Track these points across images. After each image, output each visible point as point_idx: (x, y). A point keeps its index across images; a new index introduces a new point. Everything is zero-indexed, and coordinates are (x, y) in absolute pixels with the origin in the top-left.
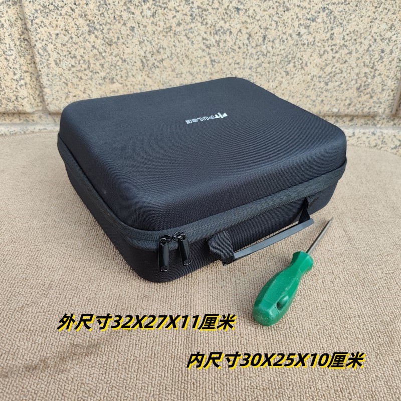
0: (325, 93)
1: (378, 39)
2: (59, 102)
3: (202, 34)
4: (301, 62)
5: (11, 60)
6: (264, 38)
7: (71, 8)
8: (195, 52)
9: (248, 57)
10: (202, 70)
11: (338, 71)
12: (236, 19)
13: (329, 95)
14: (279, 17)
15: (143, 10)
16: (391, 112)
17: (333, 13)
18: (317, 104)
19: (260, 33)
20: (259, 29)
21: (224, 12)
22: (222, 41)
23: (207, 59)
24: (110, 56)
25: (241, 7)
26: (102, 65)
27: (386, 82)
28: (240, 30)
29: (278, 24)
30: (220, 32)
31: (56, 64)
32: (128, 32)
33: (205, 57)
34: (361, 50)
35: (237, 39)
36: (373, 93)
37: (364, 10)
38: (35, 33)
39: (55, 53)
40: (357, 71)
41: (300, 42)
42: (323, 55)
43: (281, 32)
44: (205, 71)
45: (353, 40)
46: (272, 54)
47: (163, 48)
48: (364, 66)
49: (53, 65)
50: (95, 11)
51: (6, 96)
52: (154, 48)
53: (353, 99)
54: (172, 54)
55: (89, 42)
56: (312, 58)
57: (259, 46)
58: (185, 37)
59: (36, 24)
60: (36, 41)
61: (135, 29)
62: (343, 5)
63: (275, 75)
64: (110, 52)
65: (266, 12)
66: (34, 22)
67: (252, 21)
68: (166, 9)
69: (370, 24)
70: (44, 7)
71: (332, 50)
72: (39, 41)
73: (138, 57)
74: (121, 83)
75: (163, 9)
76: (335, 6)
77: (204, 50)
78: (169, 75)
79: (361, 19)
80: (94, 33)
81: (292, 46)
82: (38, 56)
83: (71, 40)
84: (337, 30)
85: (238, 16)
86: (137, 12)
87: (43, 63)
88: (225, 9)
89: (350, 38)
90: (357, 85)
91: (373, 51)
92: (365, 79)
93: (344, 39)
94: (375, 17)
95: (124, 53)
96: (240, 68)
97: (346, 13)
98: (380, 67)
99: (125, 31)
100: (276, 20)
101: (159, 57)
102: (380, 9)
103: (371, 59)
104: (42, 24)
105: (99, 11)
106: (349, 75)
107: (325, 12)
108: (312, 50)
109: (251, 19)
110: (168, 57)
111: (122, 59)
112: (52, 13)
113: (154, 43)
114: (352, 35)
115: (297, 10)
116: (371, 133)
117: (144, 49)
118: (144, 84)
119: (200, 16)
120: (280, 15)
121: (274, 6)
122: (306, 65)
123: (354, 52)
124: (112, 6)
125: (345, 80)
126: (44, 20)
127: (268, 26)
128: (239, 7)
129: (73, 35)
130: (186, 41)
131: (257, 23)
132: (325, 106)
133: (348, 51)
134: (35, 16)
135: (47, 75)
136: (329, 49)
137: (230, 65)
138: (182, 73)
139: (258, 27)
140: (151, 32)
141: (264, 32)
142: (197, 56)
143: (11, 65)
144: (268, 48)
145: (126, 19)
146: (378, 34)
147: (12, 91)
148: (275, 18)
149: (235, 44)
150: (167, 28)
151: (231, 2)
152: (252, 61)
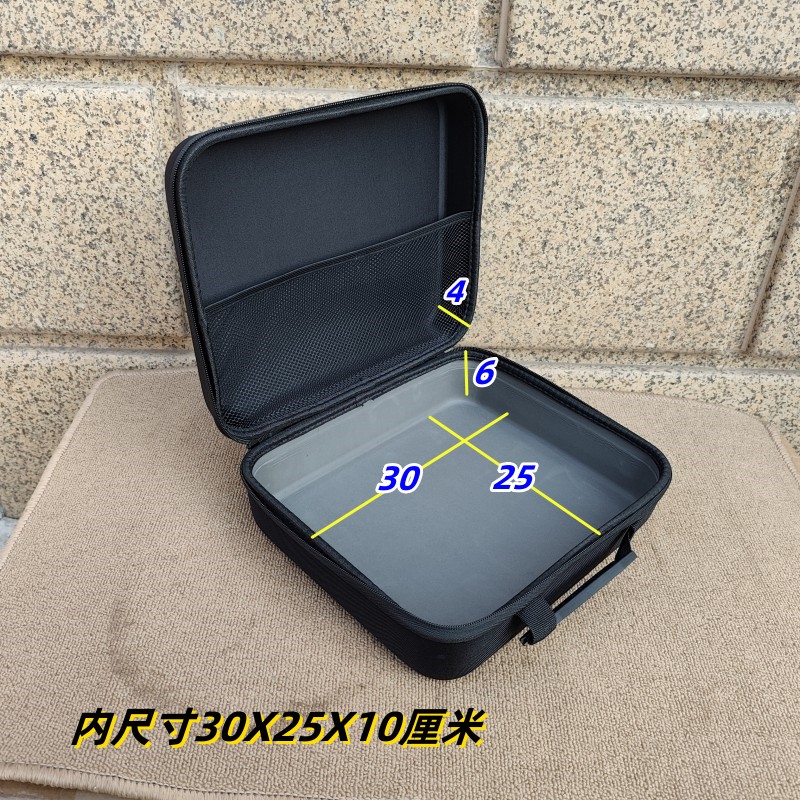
0: (635, 322)
1: (720, 248)
4: (599, 277)
5: (165, 266)
6: (545, 244)
9: (518, 269)
11: (656, 291)
12: (504, 218)
13: (641, 324)
14: (568, 217)
16: (740, 347)
17: (651, 212)
18: (622, 336)
19: (539, 237)
20: (538, 232)
21: (486, 208)
25: (513, 202)
27: (731, 307)
28: (509, 233)
29: (567, 225)
34: (692, 263)
35: (503, 244)
36: (711, 322)
37: (699, 208)
40: (686, 292)
41: (599, 251)
42: (634, 268)
43: (570, 237)
45: (680, 249)
46: (556, 265)
48: (698, 284)
51: (150, 315)
53: (679, 331)
56: (616, 272)
57: (536, 254)
62: (667, 201)
63: (558, 294)
65: (549, 210)
67: (527, 221)
69: (708, 227)
71: (648, 261)
76: (655, 202)
79: (694, 220)
81: (586, 256)
84: (655, 235)
85: (507, 215)
88: (488, 205)
89: (676, 246)
90: (685, 311)
91: (712, 263)
92: (698, 303)
93: (666, 247)
94: (716, 218)
96: (505, 284)
97: (670, 212)
98: (722, 287)
100: (563, 220)
102: (724, 208)
103: (708, 275)
106: (673, 297)
107: (639, 211)
108: (617, 262)
109: (526, 218)
114: (680, 241)
115: (596, 207)
116: (706, 379)
120: (569, 214)
121: (562, 201)
122: (607, 281)
123: (681, 267)
125: (666, 304)
127: (551, 228)
128: (509, 203)
131: (534, 224)
132: (635, 339)
133: (672, 264)
136: (643, 260)
139: (535, 229)
141: (544, 236)
143: (163, 272)
144: (550, 257)
146: (719, 241)
147: (160, 308)
148: (563, 218)
149: (499, 251)
151: (498, 196)
152: (523, 275)
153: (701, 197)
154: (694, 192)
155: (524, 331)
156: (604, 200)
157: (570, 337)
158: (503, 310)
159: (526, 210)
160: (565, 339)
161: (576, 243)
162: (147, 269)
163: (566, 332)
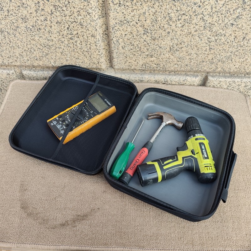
2: (120, 65)
3: (208, 36)
5: (99, 46)
6: (244, 38)
7: (136, 22)
8: (201, 44)
9: (232, 47)
10: (203, 53)
12: (230, 29)
15: (177, 24)
19: (242, 36)
20: (242, 34)
22: (219, 39)
23: (208, 48)
24: (153, 45)
26: (148, 50)
28: (231, 34)
30: (219, 35)
31: (123, 48)
32: (166, 34)
33: (207, 46)
35: (228, 38)
38: (113, 34)
39: (123, 43)
44: (205, 53)
46: (246, 46)
47: (184, 42)
49: (121, 48)
50: (150, 24)
51: (93, 62)
52: (178, 42)
54: (188, 45)
55: (143, 39)
57: (240, 42)
58: (198, 37)
59: (115, 29)
60: (114, 37)
61: (170, 33)
63: (245, 56)
64: (154, 43)
65: (249, 26)
67: (239, 30)
68: (191, 24)
70: (121, 21)
72: (115, 37)
73: (168, 46)
74: (156, 58)
75: (188, 23)
77: (207, 44)
78: (184, 54)
80: (146, 34)
82: (113, 44)
83: (133, 38)
85: (232, 28)
86: (173, 25)
87: (115, 47)
88: (225, 24)
95: (161, 44)
96: (225, 52)
99: (164, 34)
101: (181, 46)
104: (118, 30)
105: (152, 24)
109: (239, 29)
110: (186, 46)
111: (159, 46)
112: (125, 24)
113: (179, 40)
117: (173, 42)
118: (169, 58)
119: (209, 27)
124: (160, 21)
126: (120, 28)
127: (248, 33)
128: (233, 23)
129: (134, 35)
130: (198, 39)
131: (242, 31)
134: (115, 26)
135: (117, 53)
137: (220, 50)
138: (191, 54)
139: (242, 33)
140: (179, 34)
141: (244, 36)
142: (202, 46)
143: (98, 48)
144: (245, 43)
145: (166, 28)
147: (96, 59)
150: (188, 33)
151: (230, 21)
152: (233, 49)
155: (229, 67)
157: (245, 69)
158: (223, 61)
159: (239, 26)
160: (243, 70)
162: (92, 47)
163: (244, 68)
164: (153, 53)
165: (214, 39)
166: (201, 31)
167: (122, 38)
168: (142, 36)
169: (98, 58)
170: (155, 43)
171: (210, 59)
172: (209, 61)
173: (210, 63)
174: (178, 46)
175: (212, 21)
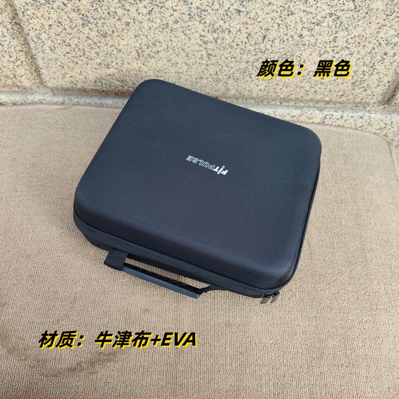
0: (319, 86)
1: (383, 43)
2: (56, 81)
3: (200, 32)
4: (299, 59)
5: (6, 45)
6: (264, 37)
7: (63, 3)
8: (191, 47)
9: (246, 53)
10: (198, 62)
12: (237, 20)
13: (323, 87)
14: (282, 20)
15: (138, 7)
16: (383, 99)
17: (340, 19)
18: (310, 94)
19: (261, 33)
20: (260, 29)
21: (225, 13)
22: (220, 38)
23: (204, 52)
24: (105, 46)
25: (243, 9)
26: (98, 54)
27: (382, 79)
28: (240, 30)
29: (281, 26)
30: (219, 31)
31: (51, 50)
32: (123, 26)
33: (201, 51)
34: (363, 52)
35: (236, 37)
36: (368, 87)
37: (375, 17)
38: (27, 23)
39: (49, 42)
40: (355, 69)
41: (301, 43)
42: (323, 54)
43: (282, 33)
44: (201, 62)
45: (356, 43)
46: (271, 51)
47: (159, 42)
48: (364, 65)
49: (48, 50)
50: (88, 6)
52: (149, 42)
53: (347, 91)
54: (168, 47)
55: (84, 34)
56: (311, 56)
57: (258, 44)
58: (182, 34)
59: (28, 15)
60: (29, 30)
61: (131, 24)
62: (352, 12)
64: (105, 43)
65: (269, 15)
66: (25, 13)
67: (253, 22)
68: (163, 8)
69: (378, 30)
71: (333, 51)
72: (32, 30)
73: (133, 48)
74: (117, 69)
75: (160, 8)
76: (344, 12)
77: (200, 45)
78: (165, 64)
79: (369, 25)
80: (88, 26)
81: (292, 45)
82: (32, 42)
83: (64, 31)
84: (340, 34)
85: (239, 18)
86: (133, 9)
87: (38, 49)
88: (226, 11)
89: (354, 42)
90: (353, 80)
91: (376, 53)
92: (362, 76)
93: (347, 42)
94: (384, 24)
95: (119, 44)
96: (236, 62)
97: (354, 19)
98: (380, 67)
99: (119, 26)
100: (278, 22)
101: (155, 49)
102: (392, 17)
103: (372, 60)
104: (34, 16)
105: (93, 7)
107: (332, 18)
108: (312, 50)
109: (252, 20)
110: (164, 50)
111: (117, 49)
112: (43, 6)
113: (149, 37)
114: (357, 39)
115: (302, 14)
116: (359, 117)
117: (140, 41)
118: (139, 71)
119: (198, 15)
120: (283, 18)
121: (278, 10)
122: (304, 62)
123: (355, 55)
124: (106, 3)
126: (36, 12)
127: (270, 28)
128: (240, 10)
129: (66, 27)
130: (183, 37)
131: (258, 25)
132: (318, 96)
133: (349, 53)
134: (26, 8)
135: (43, 59)
136: (330, 50)
137: (227, 58)
138: (177, 64)
139: (258, 28)
140: (147, 28)
141: (264, 33)
142: (194, 50)
143: (6, 49)
144: (267, 46)
145: (121, 15)
146: (384, 39)
147: (9, 70)
148: (278, 21)
149: (233, 41)
150: (163, 25)
151: (232, 5)
152: (249, 56)
153: (377, 9)
154: (374, 6)
155: (248, 89)
156: (308, 9)
157: (277, 93)
158: (235, 77)
159: (252, 15)
160: (274, 94)
161: (285, 38)
163: (275, 90)
164: (108, 59)
165: (212, 38)
166: (185, 22)
167: (45, 32)
168: (81, 29)
169: (12, 67)
170: (107, 42)
171: (213, 74)
172: (212, 77)
173: (214, 80)
174: (150, 49)
175: (201, 4)
